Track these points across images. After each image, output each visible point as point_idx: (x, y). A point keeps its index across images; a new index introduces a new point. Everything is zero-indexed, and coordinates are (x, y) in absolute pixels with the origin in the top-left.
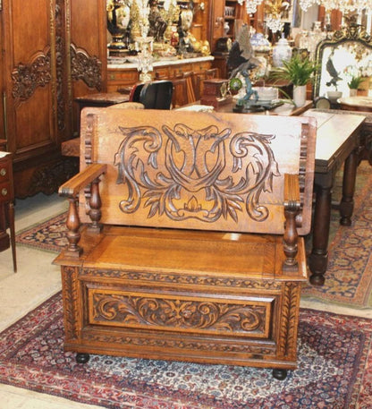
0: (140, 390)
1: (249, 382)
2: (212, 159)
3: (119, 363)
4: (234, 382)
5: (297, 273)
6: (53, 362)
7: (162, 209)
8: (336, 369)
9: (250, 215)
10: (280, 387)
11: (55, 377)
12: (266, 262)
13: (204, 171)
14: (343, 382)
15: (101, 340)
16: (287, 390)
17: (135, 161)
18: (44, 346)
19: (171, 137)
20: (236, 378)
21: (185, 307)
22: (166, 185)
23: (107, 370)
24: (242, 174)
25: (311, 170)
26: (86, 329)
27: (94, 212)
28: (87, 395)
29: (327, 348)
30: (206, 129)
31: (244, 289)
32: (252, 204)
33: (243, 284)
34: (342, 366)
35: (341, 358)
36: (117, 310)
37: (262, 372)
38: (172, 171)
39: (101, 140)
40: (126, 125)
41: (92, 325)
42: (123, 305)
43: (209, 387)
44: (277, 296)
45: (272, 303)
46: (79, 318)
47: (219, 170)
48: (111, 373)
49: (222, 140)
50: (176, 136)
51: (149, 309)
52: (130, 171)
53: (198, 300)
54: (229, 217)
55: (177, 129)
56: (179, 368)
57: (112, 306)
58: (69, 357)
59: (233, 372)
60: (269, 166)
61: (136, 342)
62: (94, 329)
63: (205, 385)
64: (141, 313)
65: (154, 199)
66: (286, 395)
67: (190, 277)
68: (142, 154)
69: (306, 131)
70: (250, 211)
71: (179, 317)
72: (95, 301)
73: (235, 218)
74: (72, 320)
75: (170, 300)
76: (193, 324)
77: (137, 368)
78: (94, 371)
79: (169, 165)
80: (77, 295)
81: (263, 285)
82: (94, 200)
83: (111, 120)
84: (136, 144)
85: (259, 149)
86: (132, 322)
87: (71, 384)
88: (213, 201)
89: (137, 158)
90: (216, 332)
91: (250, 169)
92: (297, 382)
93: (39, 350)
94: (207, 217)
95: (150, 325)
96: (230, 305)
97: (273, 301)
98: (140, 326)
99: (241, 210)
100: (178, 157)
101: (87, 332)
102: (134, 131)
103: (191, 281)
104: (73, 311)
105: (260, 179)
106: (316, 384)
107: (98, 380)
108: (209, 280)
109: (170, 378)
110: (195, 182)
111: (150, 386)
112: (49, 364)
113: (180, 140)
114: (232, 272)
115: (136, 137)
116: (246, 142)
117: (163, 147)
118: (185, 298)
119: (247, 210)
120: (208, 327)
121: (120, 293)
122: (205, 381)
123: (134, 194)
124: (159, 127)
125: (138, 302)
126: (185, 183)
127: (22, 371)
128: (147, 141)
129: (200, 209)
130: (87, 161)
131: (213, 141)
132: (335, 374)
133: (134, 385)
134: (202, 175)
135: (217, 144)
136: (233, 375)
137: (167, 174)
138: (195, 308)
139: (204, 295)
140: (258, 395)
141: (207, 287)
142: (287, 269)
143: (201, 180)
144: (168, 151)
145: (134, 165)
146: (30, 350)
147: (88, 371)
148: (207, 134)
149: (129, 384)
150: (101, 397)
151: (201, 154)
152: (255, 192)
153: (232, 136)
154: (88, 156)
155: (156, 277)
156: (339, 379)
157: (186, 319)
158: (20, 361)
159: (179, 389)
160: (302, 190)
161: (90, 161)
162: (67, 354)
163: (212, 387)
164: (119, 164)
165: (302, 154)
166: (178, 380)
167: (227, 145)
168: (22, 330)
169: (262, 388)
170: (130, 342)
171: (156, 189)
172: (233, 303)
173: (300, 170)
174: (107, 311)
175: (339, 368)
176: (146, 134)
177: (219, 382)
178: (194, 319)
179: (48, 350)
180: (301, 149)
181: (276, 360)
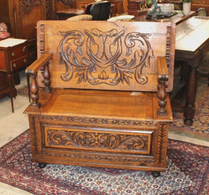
0: (71, 189)
1: (136, 188)
2: (114, 49)
3: (61, 171)
4: (127, 187)
6: (25, 168)
7: (85, 79)
8: (191, 182)
9: (137, 81)
10: (154, 192)
11: (24, 177)
12: (147, 110)
14: (194, 191)
15: (52, 155)
17: (69, 51)
18: (21, 157)
19: (89, 36)
20: (128, 185)
21: (101, 137)
22: (88, 64)
23: (54, 175)
24: (132, 57)
25: (172, 54)
26: (44, 149)
27: (47, 81)
28: (40, 190)
29: (187, 167)
30: (110, 31)
31: (135, 126)
32: (138, 74)
33: (135, 124)
34: (195, 180)
35: (195, 175)
36: (61, 139)
37: (145, 181)
38: (91, 56)
39: (49, 40)
40: (63, 30)
41: (47, 147)
42: (65, 136)
43: (111, 190)
44: (155, 130)
45: (152, 134)
46: (39, 144)
47: (118, 55)
48: (56, 177)
49: (120, 37)
50: (93, 36)
51: (80, 138)
52: (66, 57)
54: (125, 82)
55: (93, 32)
56: (95, 176)
57: (58, 137)
58: (34, 165)
59: (127, 180)
60: (148, 52)
62: (49, 150)
63: (109, 188)
64: (75, 140)
65: (80, 73)
68: (73, 47)
69: (170, 31)
70: (137, 79)
71: (97, 142)
72: (48, 134)
73: (128, 83)
74: (36, 145)
75: (91, 133)
76: (105, 146)
77: (71, 175)
78: (47, 175)
79: (89, 52)
80: (38, 130)
81: (146, 124)
82: (46, 74)
83: (54, 28)
84: (70, 41)
85: (142, 42)
86: (70, 145)
87: (32, 182)
88: (115, 73)
89: (70, 49)
90: (119, 150)
91: (137, 54)
92: (166, 189)
93: (18, 160)
94: (112, 82)
95: (81, 147)
96: (127, 136)
97: (153, 133)
98: (74, 148)
99: (132, 78)
100: (94, 49)
101: (45, 151)
102: (68, 33)
103: (104, 122)
104: (36, 139)
105: (142, 61)
106: (177, 191)
107: (48, 181)
108: (115, 121)
109: (89, 182)
110: (105, 62)
111: (77, 186)
112: (22, 169)
113: (95, 38)
114: (128, 116)
115: (70, 37)
116: (134, 38)
117: (85, 43)
119: (135, 78)
120: (114, 148)
121: (63, 129)
122: (109, 186)
123: (69, 70)
124: (82, 31)
125: (73, 134)
126: (98, 63)
127: (7, 173)
128: (76, 39)
129: (108, 78)
130: (41, 52)
131: (114, 38)
132: (190, 185)
133: (68, 186)
134: (109, 58)
136: (127, 182)
137: (88, 58)
138: (106, 137)
141: (114, 125)
142: (161, 114)
143: (108, 61)
144: (88, 45)
145: (69, 53)
146: (13, 160)
147: (43, 175)
148: (111, 34)
149: (65, 185)
150: (47, 192)
151: (107, 46)
152: (140, 67)
153: (125, 35)
154: (42, 49)
155: (84, 119)
156: (192, 189)
157: (101, 143)
158: (7, 167)
159: (94, 190)
160: (168, 66)
161: (43, 52)
162: (33, 164)
163: (113, 189)
164: (60, 53)
165: (167, 45)
166: (94, 184)
167: (123, 40)
168: (11, 147)
169: (143, 192)
170: (69, 156)
171: (82, 67)
172: (129, 134)
173: (167, 54)
174: (55, 139)
175: (193, 181)
176: (75, 35)
177: (118, 186)
178: (106, 144)
179: (23, 161)
180: (167, 41)
181: (154, 166)
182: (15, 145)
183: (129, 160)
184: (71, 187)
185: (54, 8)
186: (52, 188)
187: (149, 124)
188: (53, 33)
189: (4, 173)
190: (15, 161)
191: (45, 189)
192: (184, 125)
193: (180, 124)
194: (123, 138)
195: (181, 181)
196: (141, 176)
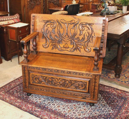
0: (42, 109)
2: (73, 31)
3: (39, 98)
4: (73, 110)
5: (98, 72)
7: (56, 47)
8: (112, 110)
9: (85, 50)
10: (89, 114)
11: (18, 100)
13: (70, 35)
14: (112, 116)
15: (34, 89)
16: (91, 116)
17: (48, 31)
18: (18, 89)
19: (59, 23)
22: (58, 39)
23: (34, 100)
24: (82, 36)
25: (106, 36)
27: (35, 48)
28: (25, 108)
29: (111, 102)
30: (71, 21)
31: (80, 76)
32: (86, 46)
33: (80, 74)
35: (115, 107)
36: (39, 80)
37: (85, 108)
39: (37, 24)
40: (45, 19)
41: (31, 84)
42: (41, 79)
43: (64, 111)
44: (91, 79)
45: (89, 81)
46: (27, 82)
47: (75, 35)
48: (35, 101)
49: (76, 25)
50: (61, 23)
51: (49, 80)
52: (46, 34)
53: (65, 78)
54: (78, 51)
55: (61, 21)
56: (57, 102)
57: (37, 79)
58: (25, 94)
59: (75, 107)
60: (92, 34)
61: (45, 90)
62: (32, 86)
63: (64, 110)
64: (47, 81)
65: (54, 44)
66: (90, 118)
67: (62, 71)
68: (50, 29)
69: (104, 22)
71: (58, 84)
72: (32, 77)
73: (80, 51)
74: (25, 83)
75: (56, 78)
76: (63, 86)
77: (44, 101)
78: (30, 100)
79: (59, 33)
80: (27, 74)
81: (86, 75)
82: (34, 43)
83: (40, 18)
84: (48, 26)
85: (88, 28)
86: (44, 84)
87: (21, 103)
88: (73, 45)
89: (48, 30)
90: (71, 89)
91: (85, 34)
92: (96, 113)
93: (16, 91)
94: (71, 50)
95: (49, 86)
96: (75, 81)
97: (90, 81)
98: (46, 86)
99: (82, 48)
100: (61, 30)
101: (30, 86)
102: (48, 21)
104: (25, 79)
105: (89, 38)
106: (102, 115)
107: (30, 103)
108: (68, 72)
109: (53, 106)
110: (67, 39)
111: (46, 108)
112: (18, 95)
113: (62, 24)
115: (48, 23)
116: (84, 26)
117: (57, 27)
118: (60, 78)
119: (84, 48)
120: (68, 88)
121: (40, 75)
122: (64, 109)
123: (47, 42)
125: (45, 78)
126: (64, 39)
127: (9, 97)
128: (52, 25)
129: (68, 48)
130: (32, 31)
132: (111, 112)
133: (41, 107)
134: (69, 36)
135: (74, 26)
137: (58, 36)
138: (64, 81)
139: (67, 77)
140: (80, 116)
142: (95, 70)
143: (69, 38)
144: (59, 28)
148: (71, 23)
149: (39, 106)
150: (29, 109)
151: (69, 30)
152: (87, 42)
153: (79, 24)
154: (33, 29)
155: (51, 70)
156: (111, 115)
157: (61, 84)
158: (10, 94)
159: (55, 110)
162: (24, 93)
163: (65, 111)
164: (43, 32)
165: (102, 30)
166: (55, 107)
167: (78, 27)
168: (14, 83)
169: (82, 114)
170: (43, 90)
171: (54, 40)
172: (76, 80)
173: (102, 35)
174: (36, 80)
175: (113, 110)
176: (51, 22)
177: (69, 109)
178: (63, 85)
179: (19, 91)
180: (102, 28)
181: (90, 100)
182: (17, 82)
183: (76, 95)
184: (43, 107)
185: (48, 7)
186: (32, 107)
187: (87, 75)
188: (40, 21)
189: (8, 97)
190: (14, 91)
191: (28, 107)
192: (114, 77)
193: (113, 77)
194: (73, 82)
195: (106, 109)
196: (83, 105)
